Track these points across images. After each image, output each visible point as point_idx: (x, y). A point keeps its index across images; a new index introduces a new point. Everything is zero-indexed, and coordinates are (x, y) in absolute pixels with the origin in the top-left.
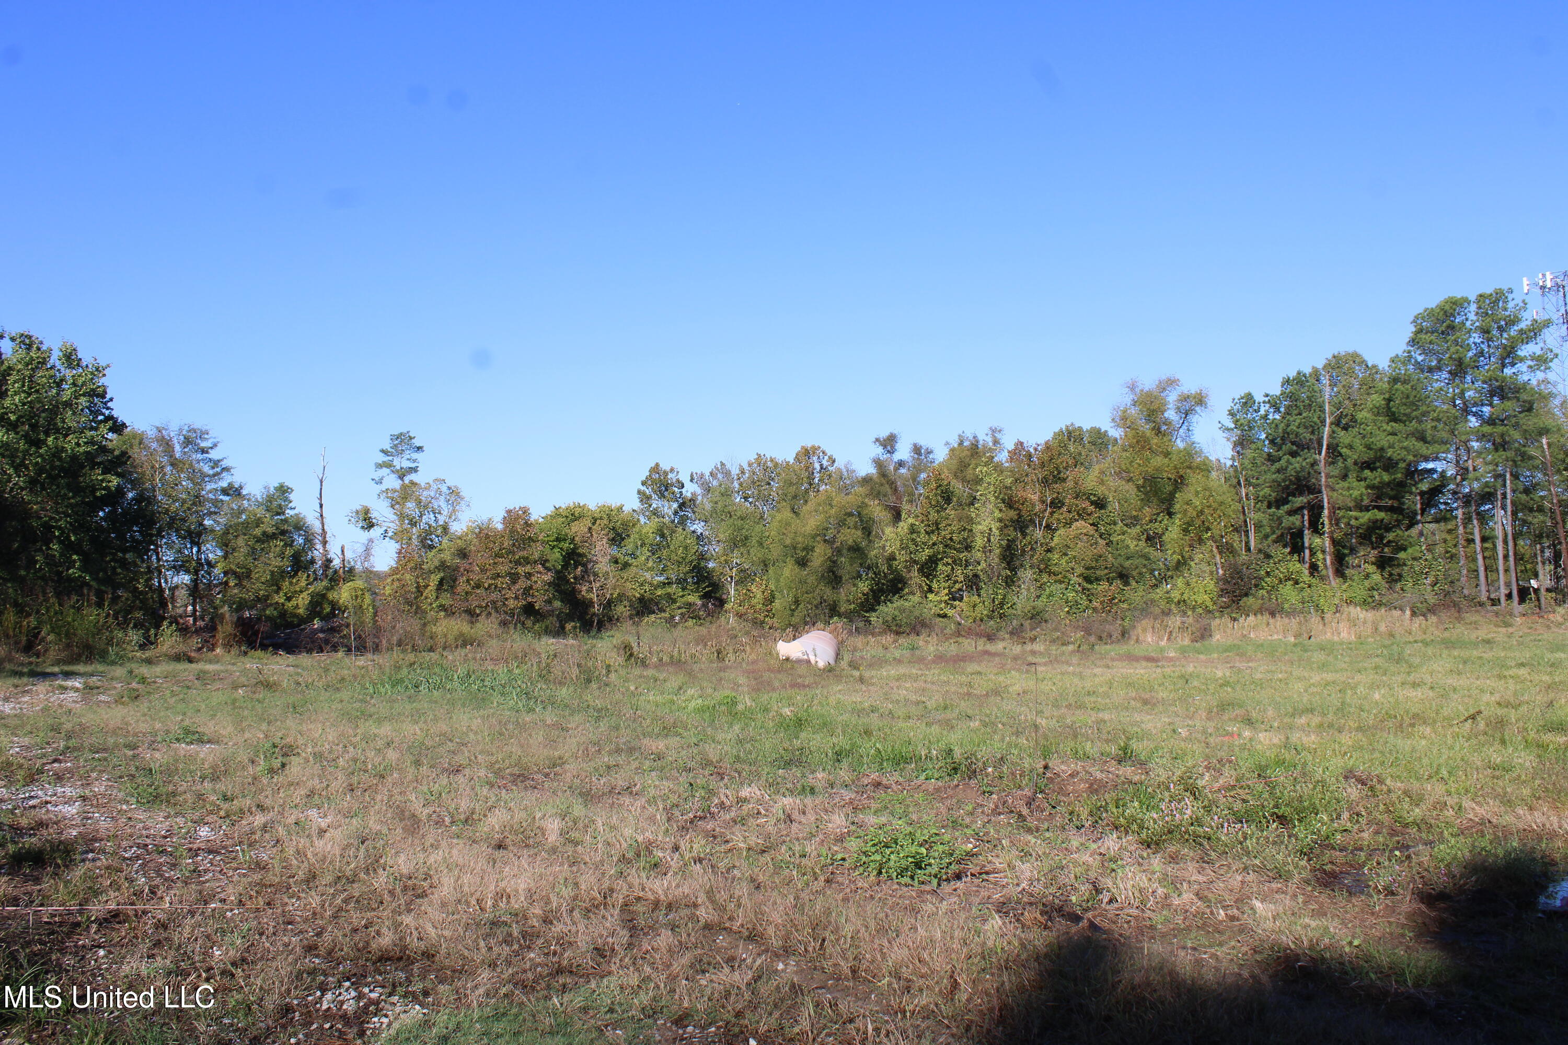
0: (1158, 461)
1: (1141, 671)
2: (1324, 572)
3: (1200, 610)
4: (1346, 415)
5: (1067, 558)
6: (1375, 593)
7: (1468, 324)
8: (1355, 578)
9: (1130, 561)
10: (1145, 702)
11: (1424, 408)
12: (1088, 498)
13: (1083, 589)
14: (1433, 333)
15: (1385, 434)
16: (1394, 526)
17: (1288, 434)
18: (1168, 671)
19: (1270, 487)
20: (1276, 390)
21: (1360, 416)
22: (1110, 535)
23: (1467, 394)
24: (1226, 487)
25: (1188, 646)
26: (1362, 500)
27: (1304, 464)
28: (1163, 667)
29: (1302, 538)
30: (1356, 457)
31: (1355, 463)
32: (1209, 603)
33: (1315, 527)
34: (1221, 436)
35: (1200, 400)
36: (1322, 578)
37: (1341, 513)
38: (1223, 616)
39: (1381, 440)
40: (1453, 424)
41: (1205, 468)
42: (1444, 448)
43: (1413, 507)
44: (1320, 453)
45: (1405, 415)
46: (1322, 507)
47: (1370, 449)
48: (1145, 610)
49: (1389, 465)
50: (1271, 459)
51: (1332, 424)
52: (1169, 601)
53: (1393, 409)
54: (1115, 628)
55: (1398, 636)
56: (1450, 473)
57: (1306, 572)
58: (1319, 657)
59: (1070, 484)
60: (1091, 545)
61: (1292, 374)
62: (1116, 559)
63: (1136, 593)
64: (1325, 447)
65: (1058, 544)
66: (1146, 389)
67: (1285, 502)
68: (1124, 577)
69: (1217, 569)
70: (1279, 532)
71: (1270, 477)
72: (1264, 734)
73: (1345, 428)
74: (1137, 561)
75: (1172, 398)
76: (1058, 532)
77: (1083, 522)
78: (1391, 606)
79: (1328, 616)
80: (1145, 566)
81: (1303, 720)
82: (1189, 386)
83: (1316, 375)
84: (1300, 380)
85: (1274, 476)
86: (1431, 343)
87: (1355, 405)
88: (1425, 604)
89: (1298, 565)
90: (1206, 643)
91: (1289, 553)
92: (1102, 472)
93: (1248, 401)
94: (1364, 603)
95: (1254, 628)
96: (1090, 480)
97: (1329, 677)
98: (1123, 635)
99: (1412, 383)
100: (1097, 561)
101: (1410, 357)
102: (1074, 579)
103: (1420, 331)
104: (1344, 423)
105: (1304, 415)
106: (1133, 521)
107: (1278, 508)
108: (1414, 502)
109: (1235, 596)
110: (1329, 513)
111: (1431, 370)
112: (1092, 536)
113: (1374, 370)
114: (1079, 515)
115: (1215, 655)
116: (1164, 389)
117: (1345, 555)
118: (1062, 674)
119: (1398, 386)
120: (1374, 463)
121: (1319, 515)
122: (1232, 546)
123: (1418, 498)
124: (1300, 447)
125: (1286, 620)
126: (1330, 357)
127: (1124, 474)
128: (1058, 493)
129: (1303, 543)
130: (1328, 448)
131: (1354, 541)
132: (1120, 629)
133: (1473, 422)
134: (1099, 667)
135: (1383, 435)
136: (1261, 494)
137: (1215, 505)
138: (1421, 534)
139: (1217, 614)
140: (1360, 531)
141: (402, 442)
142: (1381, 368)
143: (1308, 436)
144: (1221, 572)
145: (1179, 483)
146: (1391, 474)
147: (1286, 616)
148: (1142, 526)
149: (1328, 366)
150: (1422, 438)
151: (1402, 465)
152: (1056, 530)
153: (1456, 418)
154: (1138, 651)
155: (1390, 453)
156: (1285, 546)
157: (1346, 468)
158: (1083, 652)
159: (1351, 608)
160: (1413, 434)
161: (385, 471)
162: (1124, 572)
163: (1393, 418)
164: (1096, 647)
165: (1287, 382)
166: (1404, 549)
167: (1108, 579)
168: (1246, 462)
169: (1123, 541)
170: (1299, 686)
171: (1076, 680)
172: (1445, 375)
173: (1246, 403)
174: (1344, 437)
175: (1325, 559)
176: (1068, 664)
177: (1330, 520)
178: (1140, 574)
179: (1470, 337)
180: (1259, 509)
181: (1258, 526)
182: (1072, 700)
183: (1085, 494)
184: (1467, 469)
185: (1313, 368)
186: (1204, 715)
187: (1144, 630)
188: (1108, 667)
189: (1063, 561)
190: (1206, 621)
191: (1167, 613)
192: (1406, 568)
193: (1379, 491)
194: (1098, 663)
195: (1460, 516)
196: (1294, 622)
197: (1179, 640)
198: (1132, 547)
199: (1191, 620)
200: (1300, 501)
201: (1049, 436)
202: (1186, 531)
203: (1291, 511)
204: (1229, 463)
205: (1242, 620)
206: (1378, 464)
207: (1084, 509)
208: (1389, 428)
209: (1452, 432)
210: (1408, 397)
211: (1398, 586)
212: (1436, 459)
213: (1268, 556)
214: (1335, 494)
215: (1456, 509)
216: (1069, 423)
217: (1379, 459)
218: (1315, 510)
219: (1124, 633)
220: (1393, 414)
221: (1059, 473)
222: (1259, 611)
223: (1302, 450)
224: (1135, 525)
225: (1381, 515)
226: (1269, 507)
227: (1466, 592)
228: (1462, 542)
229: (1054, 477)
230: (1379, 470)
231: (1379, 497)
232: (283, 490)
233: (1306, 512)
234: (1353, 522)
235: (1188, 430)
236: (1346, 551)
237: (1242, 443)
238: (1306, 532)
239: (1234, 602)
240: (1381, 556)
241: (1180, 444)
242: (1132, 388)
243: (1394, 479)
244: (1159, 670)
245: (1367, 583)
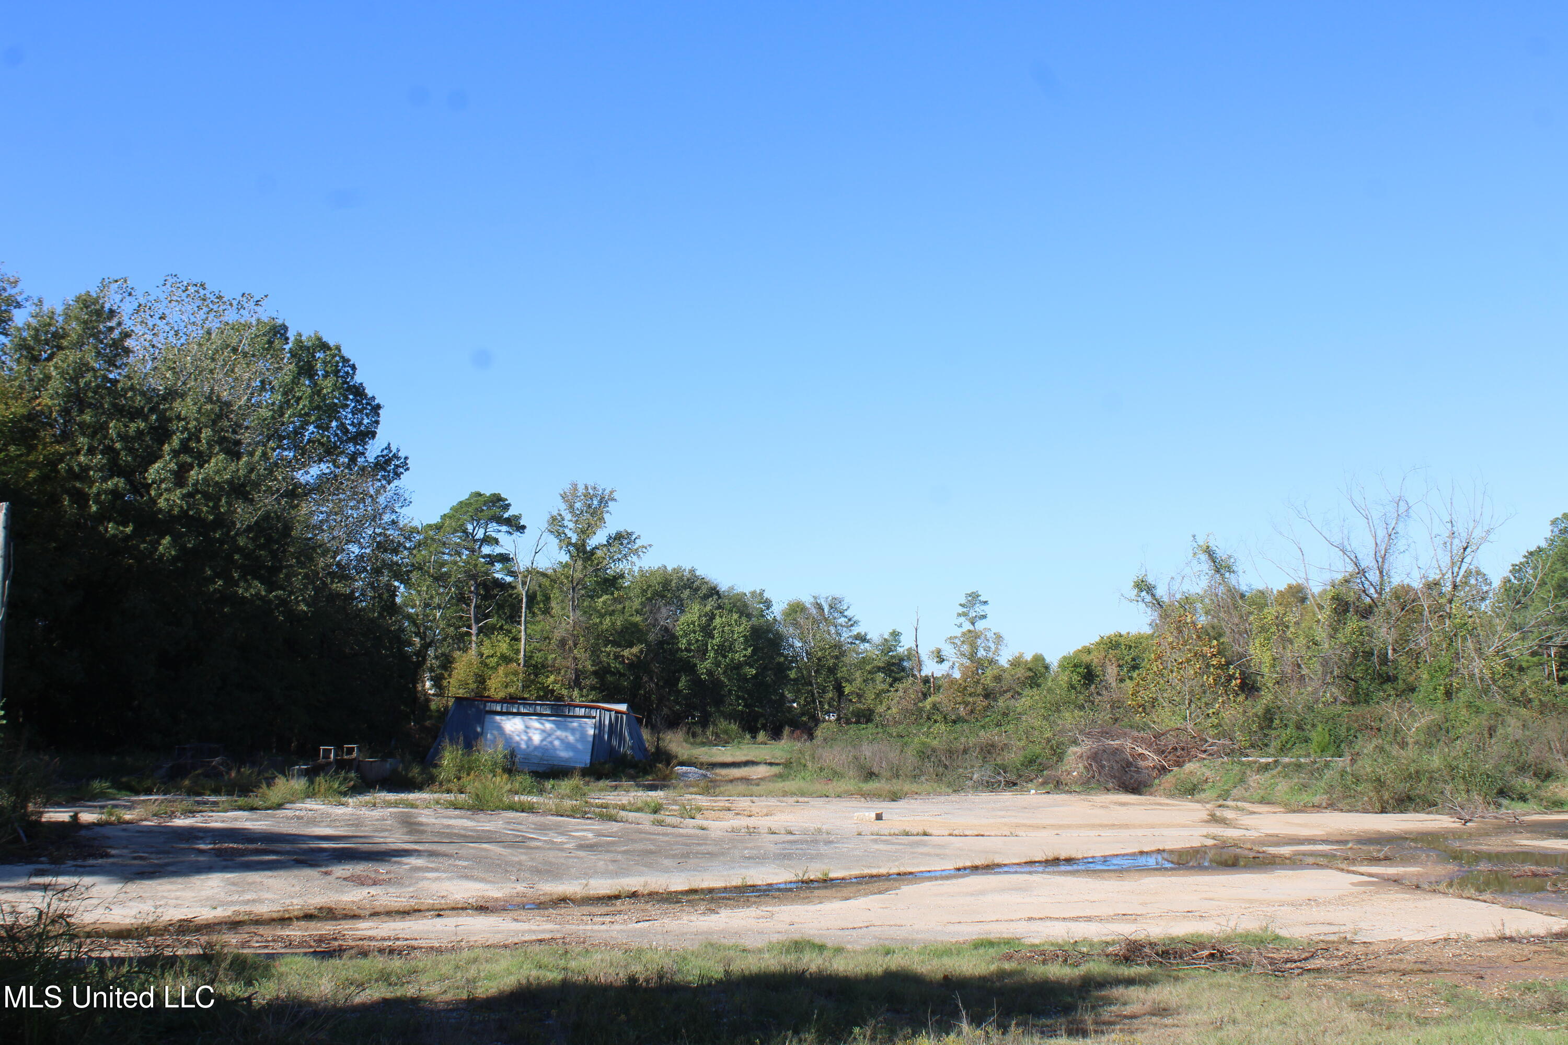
141: (974, 598)
161: (962, 619)
232: (895, 635)
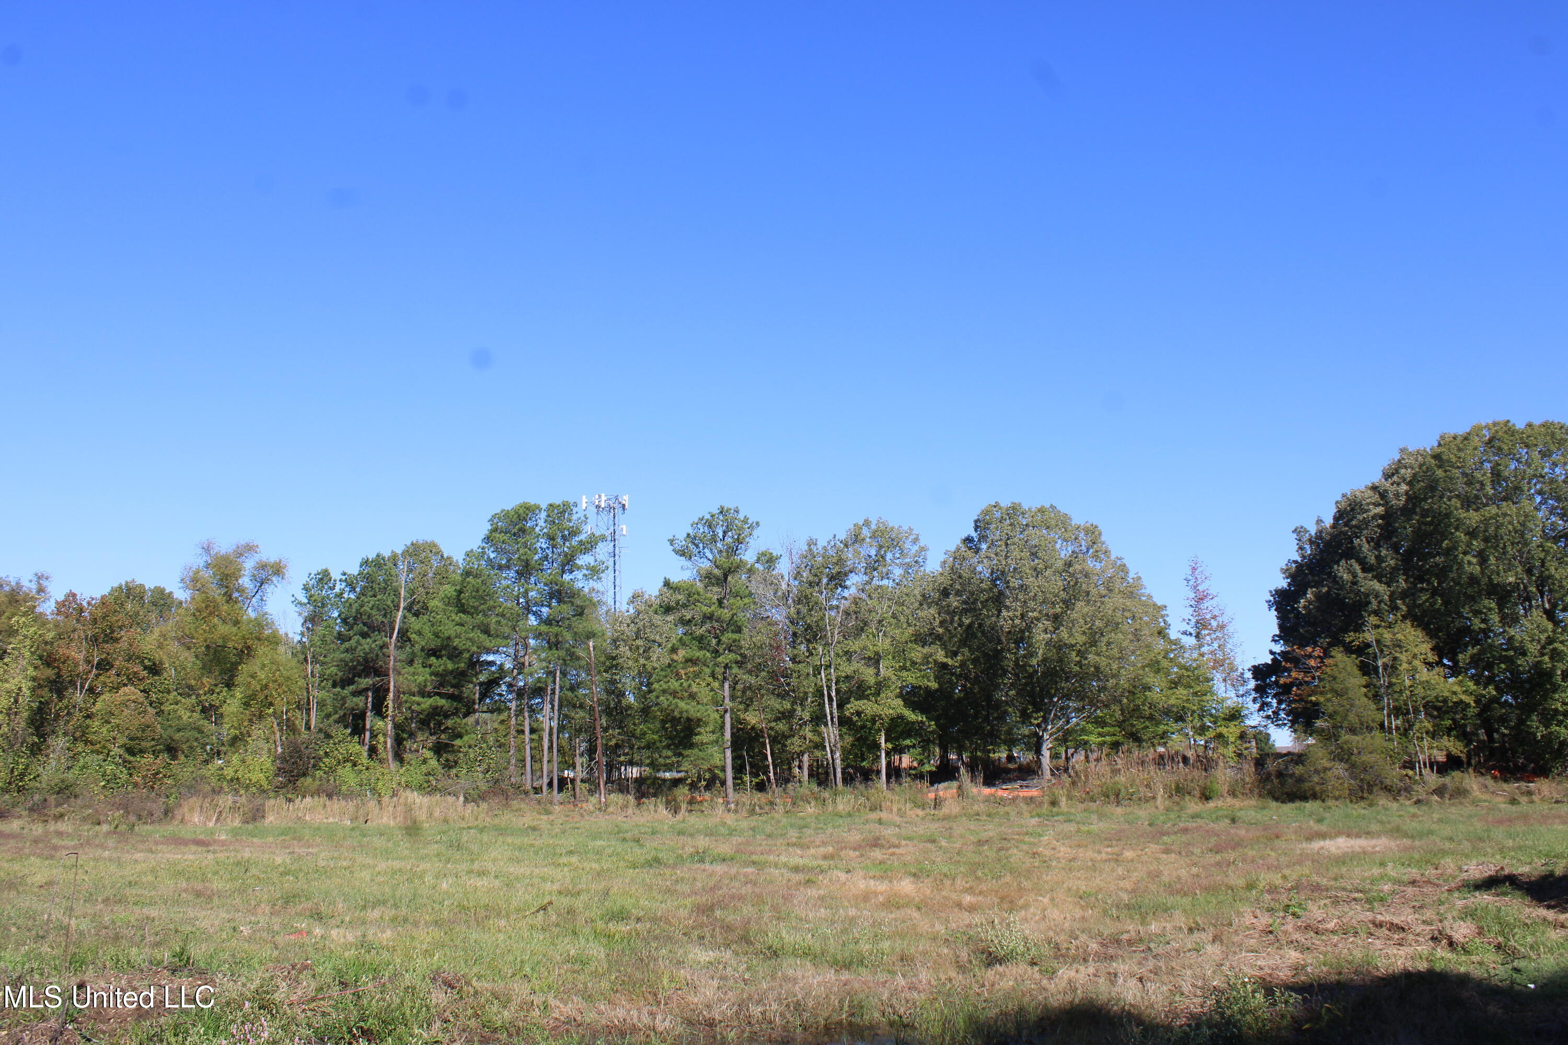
0: (224, 629)
1: (190, 857)
2: (383, 755)
3: (254, 790)
4: (419, 602)
5: (108, 726)
6: (431, 778)
7: (537, 529)
8: (413, 762)
9: (181, 734)
10: (198, 894)
11: (492, 603)
12: (142, 662)
13: (125, 761)
14: (506, 533)
15: (454, 623)
16: (453, 714)
17: (361, 614)
18: (221, 856)
19: (338, 666)
20: (354, 570)
21: (432, 604)
22: (162, 704)
23: (530, 594)
24: (294, 663)
25: (240, 828)
26: (425, 686)
27: (373, 646)
28: (215, 852)
29: (364, 720)
30: (423, 643)
31: (423, 649)
32: (264, 783)
33: (379, 710)
34: (293, 610)
35: (278, 570)
36: (381, 761)
37: (404, 698)
38: (278, 796)
39: (449, 629)
40: (515, 621)
41: (275, 640)
42: (505, 642)
43: (473, 697)
44: (391, 637)
45: (473, 607)
46: (388, 690)
47: (438, 637)
48: (193, 788)
49: (455, 654)
50: (340, 636)
51: (404, 609)
52: (221, 778)
53: (463, 601)
54: (158, 807)
55: (451, 821)
56: (508, 665)
57: (365, 754)
58: (378, 842)
59: (123, 645)
60: (139, 714)
61: (372, 556)
62: (165, 730)
63: (184, 769)
64: (396, 631)
65: (100, 711)
66: (223, 552)
67: (351, 682)
68: (172, 750)
69: (276, 747)
70: (341, 713)
71: (339, 655)
72: (336, 930)
73: (416, 615)
74: (188, 734)
75: (249, 564)
76: (102, 697)
77: (133, 688)
78: (445, 792)
79: (386, 800)
80: (197, 739)
81: (375, 914)
82: (268, 554)
83: (394, 559)
84: (378, 563)
85: (343, 656)
86: (503, 542)
87: (427, 593)
88: (476, 791)
89: (358, 747)
90: (258, 824)
91: (350, 734)
92: (163, 636)
93: (324, 578)
94: (420, 788)
95: (311, 810)
96: (148, 643)
97: (397, 864)
98: (166, 813)
99: (483, 578)
100: (143, 731)
101: (484, 553)
102: (116, 751)
103: (494, 530)
104: (416, 609)
105: (379, 597)
106: (189, 691)
107: (343, 688)
108: (472, 690)
109: (293, 776)
110: (394, 696)
111: (500, 568)
112: (142, 704)
113: (447, 562)
114: (129, 679)
115: (271, 839)
116: (241, 555)
117: (404, 739)
118: (96, 860)
119: (470, 579)
120: (440, 651)
121: (385, 699)
122: (294, 724)
123: (478, 688)
124: (371, 629)
125: (343, 803)
126: (409, 544)
127: (185, 641)
128: (108, 654)
129: (364, 725)
130: (398, 633)
131: (413, 725)
132: (163, 807)
133: (532, 621)
134: (141, 851)
135: (451, 624)
136: (328, 672)
137: (281, 680)
138: (477, 722)
139: (272, 794)
140: (421, 716)
142: (455, 560)
143: (380, 618)
144: (280, 750)
145: (246, 652)
146: (454, 663)
147: (343, 799)
148: (198, 696)
149: (406, 553)
150: (486, 632)
151: (466, 655)
152: (100, 694)
153: (518, 615)
154: (185, 832)
155: (456, 642)
156: (346, 727)
157: (413, 653)
158: (122, 834)
159: (408, 792)
160: (479, 627)
162: (173, 745)
163: (462, 609)
164: (136, 828)
165: (365, 563)
166: (460, 736)
167: (154, 751)
168: (317, 639)
169: (176, 711)
170: (366, 875)
171: (113, 868)
172: (512, 574)
173: (322, 579)
174: (415, 623)
175: (385, 742)
176: (103, 847)
177: (394, 704)
178: (191, 747)
179: (538, 541)
180: (324, 688)
181: (321, 704)
182: (109, 893)
183: (138, 657)
184: (523, 664)
185: (392, 552)
186: (268, 910)
187: (192, 809)
188: (152, 851)
189: (104, 730)
190: (259, 801)
191: (217, 791)
192: (461, 755)
193: (442, 678)
194: (140, 846)
195: (514, 708)
196: (351, 805)
197: (229, 820)
198: (185, 718)
199: (243, 800)
200: (365, 682)
201: (106, 591)
202: (247, 705)
203: (355, 692)
204: (298, 638)
205: (298, 801)
206: (444, 652)
207: (136, 673)
208: (457, 618)
209: (514, 628)
210: (477, 591)
211: (454, 771)
212: (497, 652)
213: (328, 736)
214: (401, 678)
215: (510, 701)
216: (129, 580)
217: (443, 647)
218: (380, 694)
219: (168, 812)
220: (463, 605)
221: (112, 632)
222: (317, 793)
223: (373, 632)
224: (189, 696)
225: (442, 702)
226: (334, 686)
227: (513, 779)
228: (513, 732)
229: (106, 635)
230: (444, 658)
231: (442, 685)
233: (370, 694)
234: (415, 707)
235: (262, 600)
236: (405, 736)
237: (313, 620)
238: (369, 714)
239: (290, 781)
240: (438, 742)
241: (252, 614)
242: (207, 549)
243: (458, 668)
244: (210, 856)
245: (424, 768)
